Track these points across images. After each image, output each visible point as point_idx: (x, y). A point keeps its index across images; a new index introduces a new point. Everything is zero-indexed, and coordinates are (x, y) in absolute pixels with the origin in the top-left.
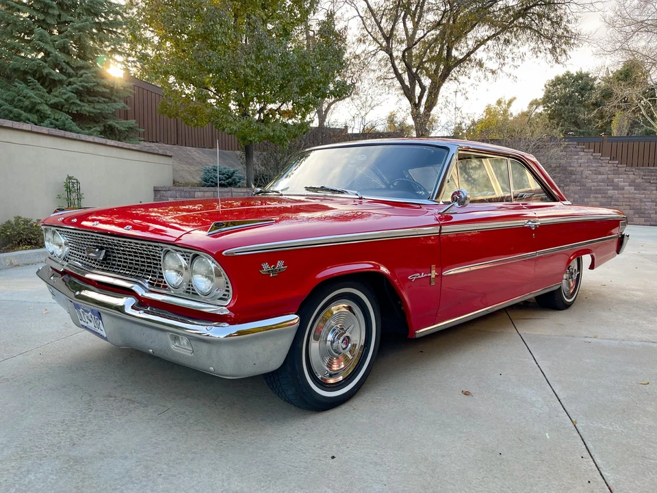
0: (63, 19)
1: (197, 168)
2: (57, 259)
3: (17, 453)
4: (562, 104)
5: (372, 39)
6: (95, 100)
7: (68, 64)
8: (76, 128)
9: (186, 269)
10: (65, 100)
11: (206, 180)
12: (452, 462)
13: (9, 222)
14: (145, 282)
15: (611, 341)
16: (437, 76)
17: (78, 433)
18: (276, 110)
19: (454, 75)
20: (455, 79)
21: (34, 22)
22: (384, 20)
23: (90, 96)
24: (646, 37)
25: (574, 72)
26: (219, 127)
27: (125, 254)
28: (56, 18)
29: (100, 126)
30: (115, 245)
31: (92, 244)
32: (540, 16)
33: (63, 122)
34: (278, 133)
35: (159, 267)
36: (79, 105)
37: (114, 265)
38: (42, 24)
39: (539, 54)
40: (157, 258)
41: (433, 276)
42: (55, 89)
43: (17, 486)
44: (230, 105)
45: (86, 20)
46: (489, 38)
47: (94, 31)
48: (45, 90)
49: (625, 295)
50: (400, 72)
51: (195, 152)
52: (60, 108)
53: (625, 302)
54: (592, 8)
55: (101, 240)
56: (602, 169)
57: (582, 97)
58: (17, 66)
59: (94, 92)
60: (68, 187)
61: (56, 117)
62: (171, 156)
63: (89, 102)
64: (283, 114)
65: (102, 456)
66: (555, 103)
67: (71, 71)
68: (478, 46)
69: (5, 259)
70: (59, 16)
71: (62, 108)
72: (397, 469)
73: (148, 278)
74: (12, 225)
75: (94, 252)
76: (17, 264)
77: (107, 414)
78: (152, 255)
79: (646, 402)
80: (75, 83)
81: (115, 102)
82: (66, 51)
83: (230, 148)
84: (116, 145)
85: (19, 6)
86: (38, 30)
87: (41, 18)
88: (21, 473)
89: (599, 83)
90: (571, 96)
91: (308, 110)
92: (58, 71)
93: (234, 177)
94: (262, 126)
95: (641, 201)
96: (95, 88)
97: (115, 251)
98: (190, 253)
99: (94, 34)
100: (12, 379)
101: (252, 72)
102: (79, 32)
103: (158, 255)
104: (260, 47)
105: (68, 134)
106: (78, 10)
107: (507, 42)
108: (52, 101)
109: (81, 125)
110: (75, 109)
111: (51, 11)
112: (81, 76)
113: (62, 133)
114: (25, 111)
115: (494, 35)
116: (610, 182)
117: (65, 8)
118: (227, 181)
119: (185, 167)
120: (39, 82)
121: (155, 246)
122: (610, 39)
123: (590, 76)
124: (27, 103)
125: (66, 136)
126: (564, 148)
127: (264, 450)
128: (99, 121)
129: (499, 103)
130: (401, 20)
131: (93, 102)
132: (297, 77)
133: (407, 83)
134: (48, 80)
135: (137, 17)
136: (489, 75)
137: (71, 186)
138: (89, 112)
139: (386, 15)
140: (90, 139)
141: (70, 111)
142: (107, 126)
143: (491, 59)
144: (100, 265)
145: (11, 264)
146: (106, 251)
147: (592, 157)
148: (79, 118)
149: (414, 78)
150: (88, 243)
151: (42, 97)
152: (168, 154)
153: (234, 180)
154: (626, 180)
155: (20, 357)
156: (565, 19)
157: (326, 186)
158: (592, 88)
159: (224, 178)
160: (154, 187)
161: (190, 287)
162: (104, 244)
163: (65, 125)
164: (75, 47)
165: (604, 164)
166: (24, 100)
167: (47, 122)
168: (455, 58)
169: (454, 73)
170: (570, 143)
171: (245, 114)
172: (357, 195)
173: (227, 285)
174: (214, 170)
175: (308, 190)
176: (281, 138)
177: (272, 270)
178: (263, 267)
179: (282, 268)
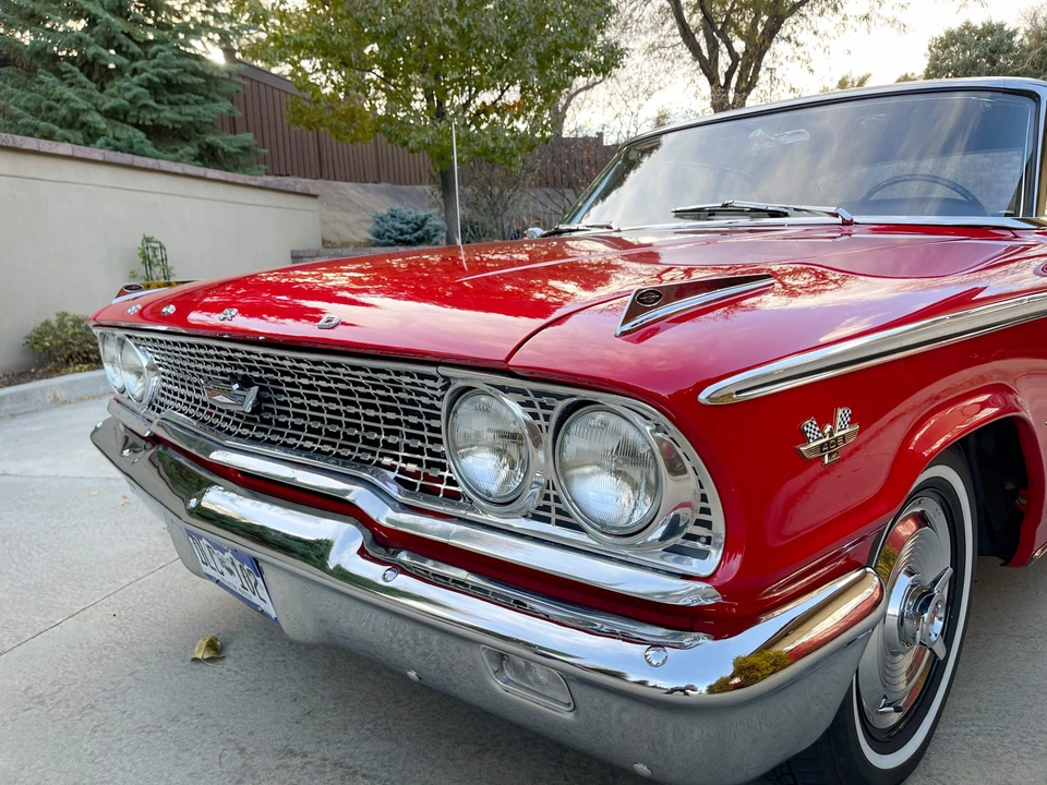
2: (133, 404)
6: (180, 100)
7: (129, 35)
8: (150, 149)
10: (130, 101)
11: (378, 235)
13: (47, 323)
14: (385, 479)
16: (756, 35)
18: (492, 105)
23: (172, 92)
26: (396, 139)
29: (192, 147)
30: (285, 373)
31: (218, 369)
33: (130, 141)
34: (502, 144)
35: (430, 434)
36: (155, 109)
37: (285, 425)
40: (425, 410)
42: (110, 83)
44: (413, 99)
48: (93, 85)
51: (350, 190)
52: (121, 117)
55: (244, 360)
57: (994, 64)
59: (177, 84)
60: (145, 257)
61: (117, 135)
62: (315, 196)
63: (170, 103)
64: (503, 110)
67: (135, 49)
69: (43, 390)
71: (125, 117)
73: (392, 468)
74: (53, 328)
75: (228, 393)
76: (65, 399)
78: (406, 402)
80: (143, 70)
81: (214, 101)
82: (124, 14)
84: (223, 178)
89: (1022, 40)
90: (974, 65)
92: (113, 51)
93: (426, 228)
96: (179, 78)
97: (285, 389)
98: (560, 397)
101: (453, 34)
103: (429, 400)
105: (139, 161)
108: (108, 105)
109: (160, 147)
110: (148, 116)
112: (154, 56)
113: (126, 158)
114: (61, 127)
118: (416, 235)
119: (339, 215)
120: (82, 71)
121: (422, 376)
124: (64, 112)
125: (136, 164)
128: (190, 138)
129: (843, 84)
131: (176, 104)
133: (704, 50)
134: (97, 68)
137: (151, 254)
138: (174, 122)
140: (177, 168)
141: (141, 122)
142: (205, 147)
144: (244, 426)
145: (56, 399)
146: (262, 389)
148: (158, 133)
150: (209, 368)
151: (89, 98)
152: (311, 192)
153: (428, 231)
158: (1010, 49)
159: (410, 230)
160: (292, 252)
161: (551, 503)
162: (252, 369)
163: (132, 146)
166: (58, 106)
167: (101, 141)
169: (785, 31)
171: (439, 113)
172: (836, 215)
173: (704, 505)
174: (393, 216)
175: (681, 217)
176: (508, 151)
177: (828, 442)
178: (808, 435)
179: (848, 430)
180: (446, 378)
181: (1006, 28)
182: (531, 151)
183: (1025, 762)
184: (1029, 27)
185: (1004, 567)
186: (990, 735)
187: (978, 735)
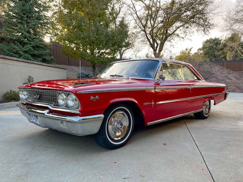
0: (28, 22)
1: (76, 73)
2: (23, 100)
3: (8, 162)
4: (209, 50)
5: (139, 27)
6: (39, 50)
7: (30, 37)
8: (32, 59)
9: (66, 99)
10: (29, 50)
11: (79, 77)
12: (156, 164)
13: (8, 92)
14: (52, 105)
15: (219, 129)
16: (163, 40)
17: (29, 156)
18: (104, 52)
19: (169, 39)
20: (169, 41)
21: (18, 23)
22: (143, 21)
23: (37, 48)
24: (238, 25)
25: (213, 38)
26: (84, 58)
27: (46, 96)
28: (26, 21)
29: (41, 59)
30: (43, 93)
32: (199, 18)
33: (28, 57)
34: (105, 60)
35: (57, 99)
36: (34, 51)
37: (42, 100)
38: (21, 23)
39: (199, 31)
40: (56, 96)
41: (153, 104)
42: (25, 46)
43: (7, 171)
44: (87, 51)
45: (36, 22)
46: (181, 26)
47: (39, 25)
48: (21, 46)
49: (228, 115)
50: (149, 38)
51: (75, 68)
52: (27, 52)
53: (228, 117)
54: (218, 15)
56: (224, 72)
57: (217, 47)
58: (11, 38)
59: (39, 47)
60: (29, 79)
61: (25, 56)
62: (66, 69)
63: (37, 50)
64: (106, 53)
65: (36, 163)
66: (207, 49)
67: (31, 40)
68: (177, 29)
69: (6, 105)
70: (27, 20)
72: (136, 166)
74: (9, 93)
75: (36, 96)
76: (10, 107)
77: (39, 151)
78: (55, 95)
79: (228, 147)
80: (32, 44)
81: (46, 50)
82: (29, 33)
83: (88, 67)
84: (47, 65)
85: (12, 17)
86: (19, 25)
87: (20, 22)
88: (9, 167)
89: (223, 42)
90: (212, 47)
91: (115, 52)
92: (26, 40)
93: (89, 76)
94: (99, 58)
95: (239, 84)
96: (39, 45)
97: (43, 95)
98: (67, 93)
99: (39, 27)
100: (7, 141)
101: (95, 39)
102: (34, 26)
103: (56, 95)
104: (98, 30)
105: (29, 61)
106: (33, 18)
107: (187, 27)
108: (24, 50)
109: (34, 58)
110: (32, 53)
111: (24, 19)
112: (34, 41)
113: (27, 61)
114: (14, 54)
115: (183, 25)
116: (227, 77)
117: (29, 17)
119: (71, 73)
120: (19, 43)
121: (56, 92)
122: (226, 26)
123: (219, 39)
124: (15, 51)
126: (209, 65)
127: (92, 161)
128: (41, 57)
129: (186, 49)
130: (149, 20)
132: (111, 40)
133: (152, 43)
134: (22, 43)
135: (55, 21)
136: (181, 39)
138: (37, 54)
139: (144, 19)
140: (37, 63)
141: (30, 54)
142: (44, 59)
143: (182, 33)
144: (38, 100)
145: (8, 107)
146: (40, 95)
147: (220, 68)
148: (34, 56)
149: (154, 41)
150: (34, 93)
151: (20, 48)
152: (65, 68)
154: (233, 76)
155: (10, 135)
156: (208, 19)
157: (117, 75)
158: (220, 43)
159: (85, 77)
161: (67, 105)
162: (39, 93)
163: (28, 58)
164: (32, 31)
165: (224, 71)
166: (14, 50)
167: (22, 57)
168: (169, 34)
169: (168, 39)
170: (212, 63)
171: (92, 54)
172: (127, 77)
173: (79, 104)
174: (82, 74)
175: (111, 76)
176: (106, 62)
177: (94, 99)
178: (91, 98)
179: (98, 98)
180: (58, 92)
184: (224, 39)
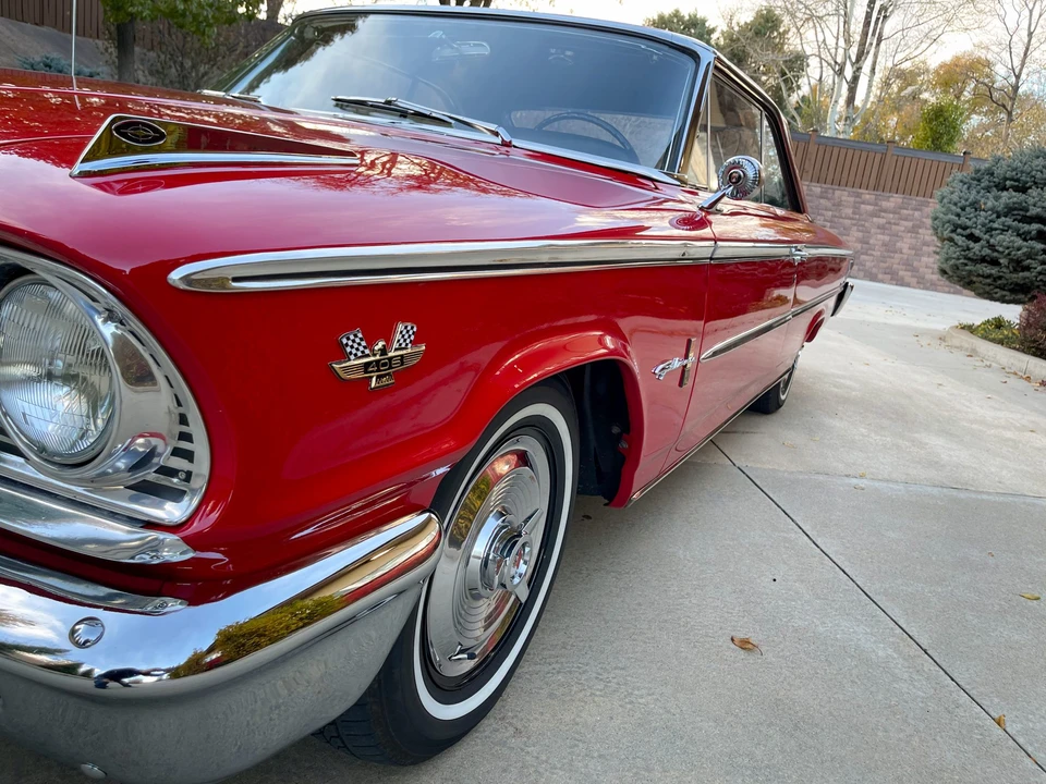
25: (685, 12)
34: (194, 9)
41: (690, 365)
89: (718, 38)
172: (497, 134)
173: (184, 429)
174: (46, 65)
175: (342, 107)
176: (201, 19)
177: (377, 362)
178: (348, 349)
179: (409, 351)
181: (707, 24)
182: (230, 25)
183: (596, 699)
184: (725, 29)
185: (607, 507)
186: (570, 672)
187: (559, 672)
